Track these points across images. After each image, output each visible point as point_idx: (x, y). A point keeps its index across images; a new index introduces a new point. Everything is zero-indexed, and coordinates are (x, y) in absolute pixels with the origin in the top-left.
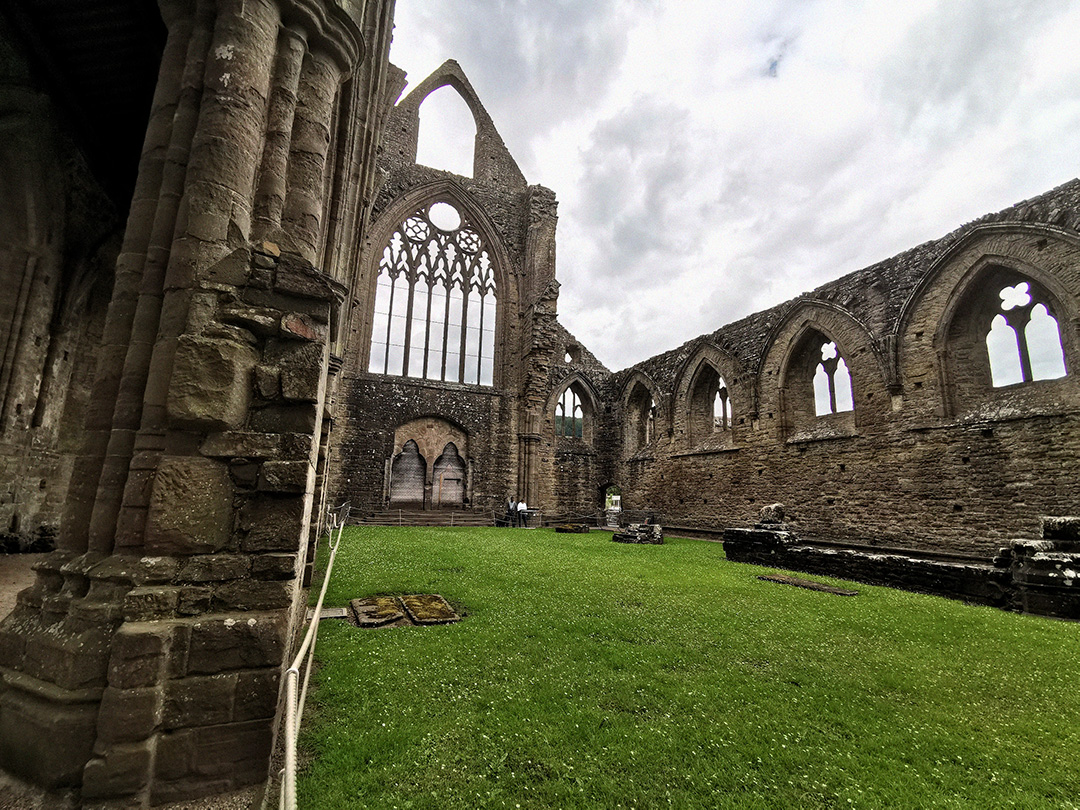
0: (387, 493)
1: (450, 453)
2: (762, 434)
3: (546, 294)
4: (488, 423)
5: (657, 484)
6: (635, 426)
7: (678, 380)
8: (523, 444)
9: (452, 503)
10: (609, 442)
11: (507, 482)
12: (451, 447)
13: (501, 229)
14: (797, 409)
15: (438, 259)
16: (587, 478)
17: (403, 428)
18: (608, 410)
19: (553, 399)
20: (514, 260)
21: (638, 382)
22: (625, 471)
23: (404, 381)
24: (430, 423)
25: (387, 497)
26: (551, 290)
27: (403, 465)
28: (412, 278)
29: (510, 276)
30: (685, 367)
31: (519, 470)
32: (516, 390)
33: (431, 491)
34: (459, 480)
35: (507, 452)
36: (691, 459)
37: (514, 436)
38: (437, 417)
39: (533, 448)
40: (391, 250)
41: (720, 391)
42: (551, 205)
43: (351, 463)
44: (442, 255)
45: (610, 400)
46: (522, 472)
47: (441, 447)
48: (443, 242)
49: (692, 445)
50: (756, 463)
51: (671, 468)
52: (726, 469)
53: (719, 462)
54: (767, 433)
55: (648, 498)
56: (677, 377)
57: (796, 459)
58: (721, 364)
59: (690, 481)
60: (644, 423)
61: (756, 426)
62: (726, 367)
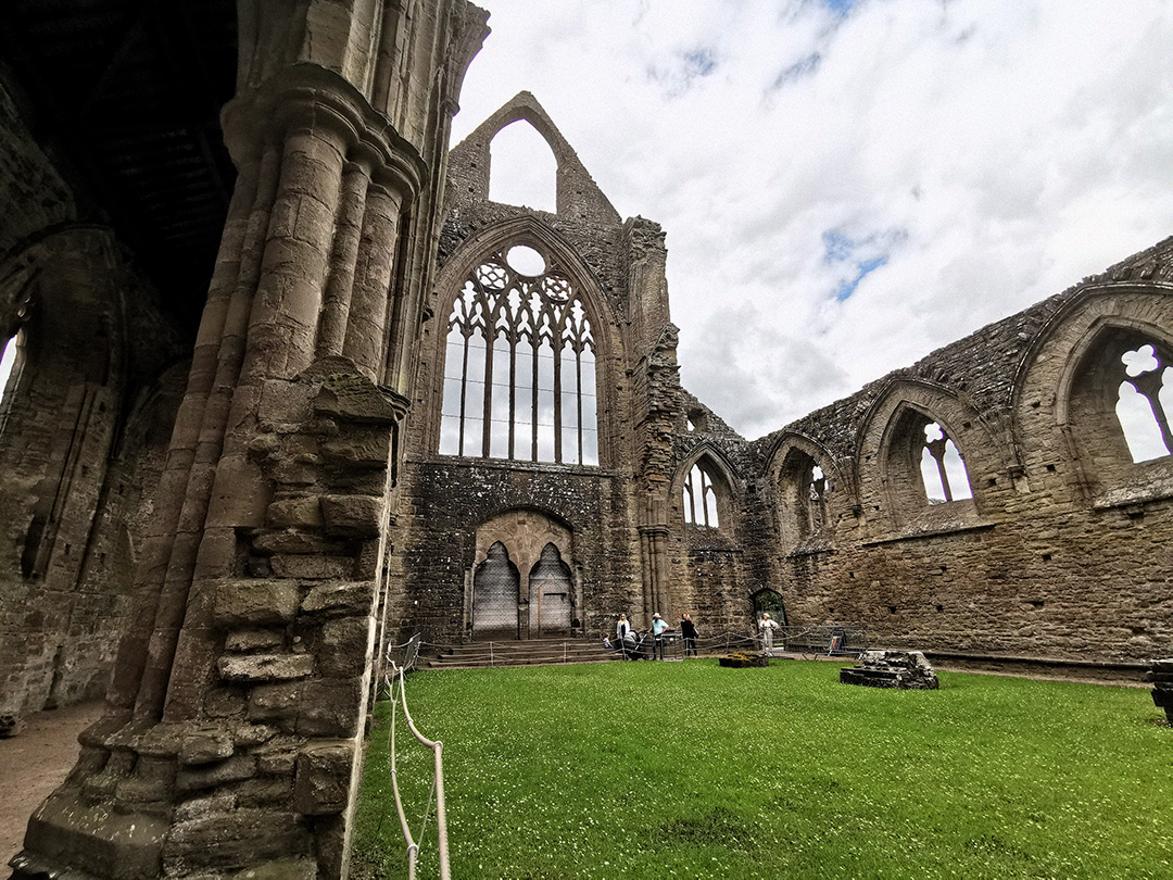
0: (469, 617)
1: (550, 557)
2: (1039, 498)
3: (662, 342)
4: (598, 514)
5: (844, 585)
6: (792, 508)
7: (861, 437)
8: (646, 541)
9: (557, 628)
10: (756, 530)
11: (629, 593)
12: (550, 550)
13: (597, 270)
14: (1097, 455)
15: (520, 311)
16: (733, 584)
17: (486, 527)
18: (751, 489)
19: (678, 478)
20: (615, 308)
21: (792, 449)
22: (785, 572)
23: (486, 464)
24: (521, 519)
25: (468, 624)
26: (668, 337)
27: (488, 577)
28: (490, 335)
29: (611, 326)
30: (871, 418)
31: (643, 576)
32: (630, 469)
33: (527, 612)
34: (564, 595)
35: (625, 553)
36: (900, 545)
37: (633, 531)
38: (530, 509)
39: (660, 545)
40: (463, 302)
41: (930, 446)
42: (657, 236)
43: (418, 577)
44: (525, 306)
45: (752, 477)
46: (648, 578)
47: (538, 549)
48: (526, 291)
49: (898, 527)
50: (1036, 544)
51: (866, 560)
52: (972, 559)
53: (957, 547)
54: (1050, 496)
55: (831, 606)
56: (859, 434)
57: (1122, 533)
58: (934, 406)
59: (905, 578)
60: (804, 503)
61: (1023, 486)
62: (945, 408)
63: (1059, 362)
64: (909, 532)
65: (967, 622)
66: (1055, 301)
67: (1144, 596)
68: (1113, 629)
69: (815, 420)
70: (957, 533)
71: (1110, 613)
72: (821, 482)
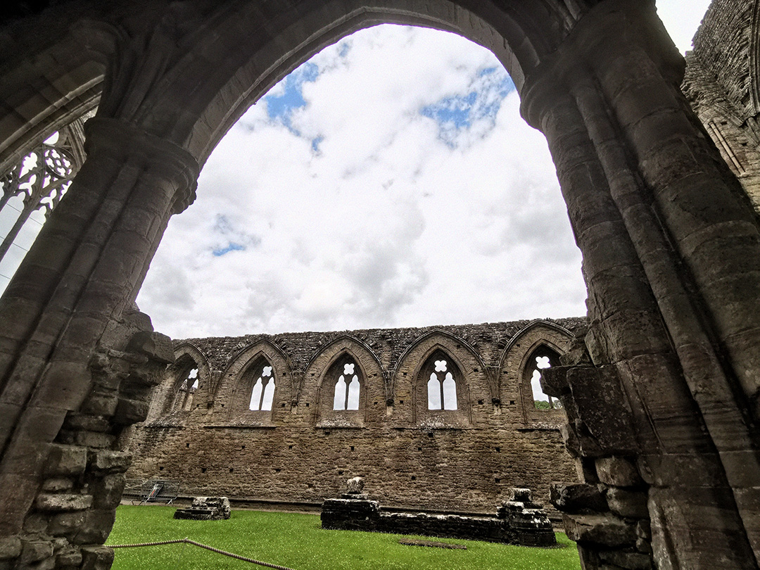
2: (298, 418)
5: (179, 452)
6: (165, 393)
7: (232, 362)
14: (324, 403)
21: (186, 354)
22: (138, 437)
30: (242, 354)
36: (227, 431)
41: (262, 378)
49: (229, 419)
50: (289, 440)
51: (201, 437)
52: (259, 442)
53: (255, 436)
54: (302, 418)
55: (162, 465)
56: (232, 359)
57: (321, 440)
58: (275, 359)
59: (220, 451)
60: (175, 391)
61: (294, 411)
62: (278, 362)
63: (327, 359)
64: (234, 423)
65: (242, 480)
66: (335, 334)
67: (318, 469)
68: (302, 485)
69: (210, 342)
70: (258, 428)
71: (304, 477)
72: (193, 380)
